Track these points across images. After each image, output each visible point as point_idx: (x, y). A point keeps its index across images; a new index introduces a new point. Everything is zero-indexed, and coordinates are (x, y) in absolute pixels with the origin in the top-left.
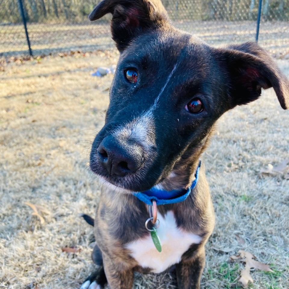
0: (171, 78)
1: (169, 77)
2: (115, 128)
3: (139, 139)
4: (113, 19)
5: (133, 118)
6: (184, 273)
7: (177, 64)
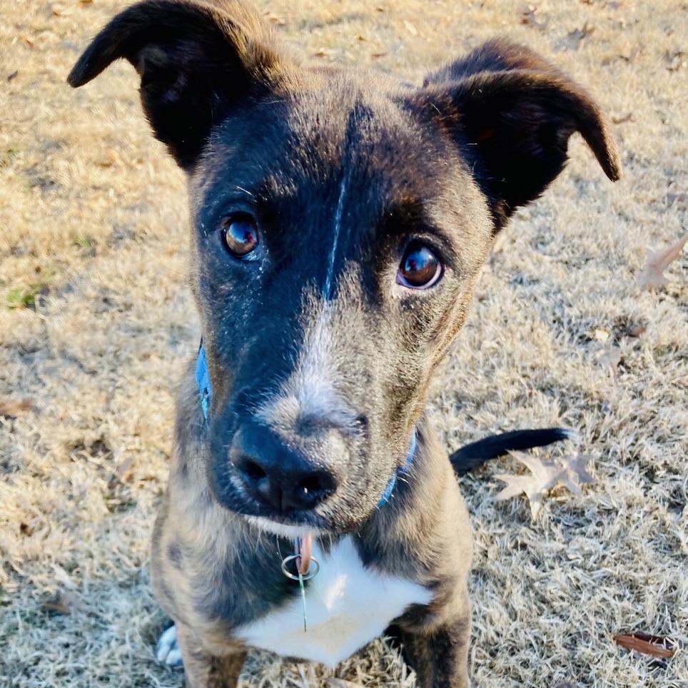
0: (343, 221)
1: (337, 218)
2: (254, 400)
3: (322, 411)
4: (143, 85)
5: (288, 361)
6: (420, 651)
7: (344, 179)
